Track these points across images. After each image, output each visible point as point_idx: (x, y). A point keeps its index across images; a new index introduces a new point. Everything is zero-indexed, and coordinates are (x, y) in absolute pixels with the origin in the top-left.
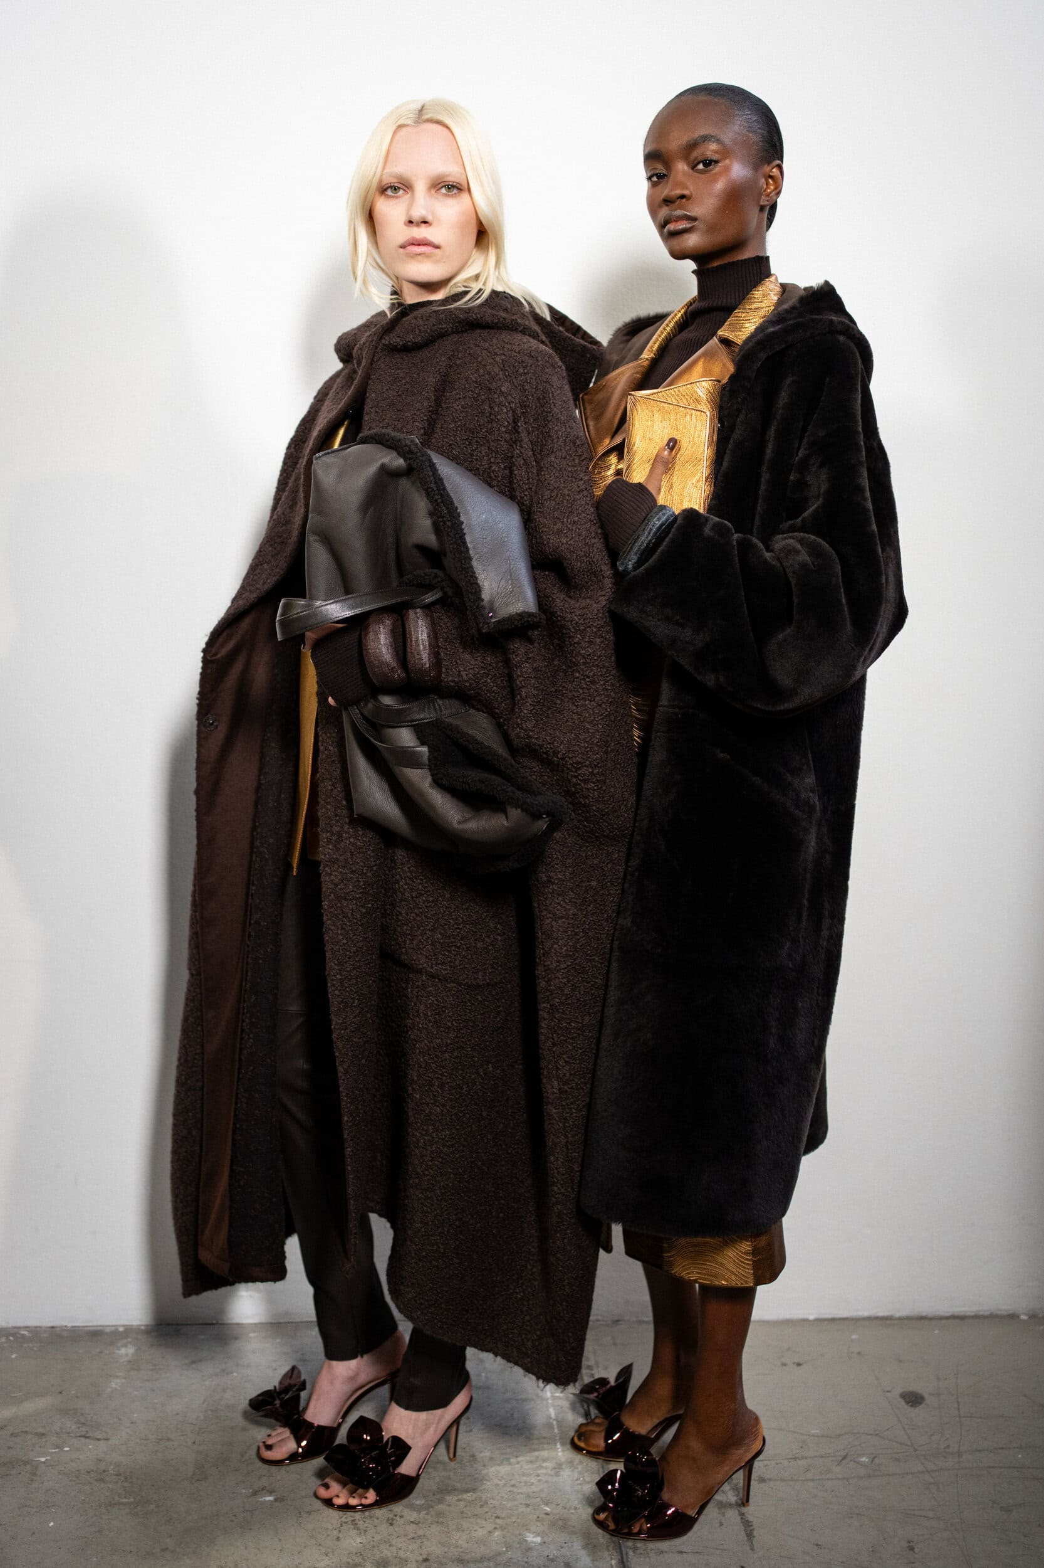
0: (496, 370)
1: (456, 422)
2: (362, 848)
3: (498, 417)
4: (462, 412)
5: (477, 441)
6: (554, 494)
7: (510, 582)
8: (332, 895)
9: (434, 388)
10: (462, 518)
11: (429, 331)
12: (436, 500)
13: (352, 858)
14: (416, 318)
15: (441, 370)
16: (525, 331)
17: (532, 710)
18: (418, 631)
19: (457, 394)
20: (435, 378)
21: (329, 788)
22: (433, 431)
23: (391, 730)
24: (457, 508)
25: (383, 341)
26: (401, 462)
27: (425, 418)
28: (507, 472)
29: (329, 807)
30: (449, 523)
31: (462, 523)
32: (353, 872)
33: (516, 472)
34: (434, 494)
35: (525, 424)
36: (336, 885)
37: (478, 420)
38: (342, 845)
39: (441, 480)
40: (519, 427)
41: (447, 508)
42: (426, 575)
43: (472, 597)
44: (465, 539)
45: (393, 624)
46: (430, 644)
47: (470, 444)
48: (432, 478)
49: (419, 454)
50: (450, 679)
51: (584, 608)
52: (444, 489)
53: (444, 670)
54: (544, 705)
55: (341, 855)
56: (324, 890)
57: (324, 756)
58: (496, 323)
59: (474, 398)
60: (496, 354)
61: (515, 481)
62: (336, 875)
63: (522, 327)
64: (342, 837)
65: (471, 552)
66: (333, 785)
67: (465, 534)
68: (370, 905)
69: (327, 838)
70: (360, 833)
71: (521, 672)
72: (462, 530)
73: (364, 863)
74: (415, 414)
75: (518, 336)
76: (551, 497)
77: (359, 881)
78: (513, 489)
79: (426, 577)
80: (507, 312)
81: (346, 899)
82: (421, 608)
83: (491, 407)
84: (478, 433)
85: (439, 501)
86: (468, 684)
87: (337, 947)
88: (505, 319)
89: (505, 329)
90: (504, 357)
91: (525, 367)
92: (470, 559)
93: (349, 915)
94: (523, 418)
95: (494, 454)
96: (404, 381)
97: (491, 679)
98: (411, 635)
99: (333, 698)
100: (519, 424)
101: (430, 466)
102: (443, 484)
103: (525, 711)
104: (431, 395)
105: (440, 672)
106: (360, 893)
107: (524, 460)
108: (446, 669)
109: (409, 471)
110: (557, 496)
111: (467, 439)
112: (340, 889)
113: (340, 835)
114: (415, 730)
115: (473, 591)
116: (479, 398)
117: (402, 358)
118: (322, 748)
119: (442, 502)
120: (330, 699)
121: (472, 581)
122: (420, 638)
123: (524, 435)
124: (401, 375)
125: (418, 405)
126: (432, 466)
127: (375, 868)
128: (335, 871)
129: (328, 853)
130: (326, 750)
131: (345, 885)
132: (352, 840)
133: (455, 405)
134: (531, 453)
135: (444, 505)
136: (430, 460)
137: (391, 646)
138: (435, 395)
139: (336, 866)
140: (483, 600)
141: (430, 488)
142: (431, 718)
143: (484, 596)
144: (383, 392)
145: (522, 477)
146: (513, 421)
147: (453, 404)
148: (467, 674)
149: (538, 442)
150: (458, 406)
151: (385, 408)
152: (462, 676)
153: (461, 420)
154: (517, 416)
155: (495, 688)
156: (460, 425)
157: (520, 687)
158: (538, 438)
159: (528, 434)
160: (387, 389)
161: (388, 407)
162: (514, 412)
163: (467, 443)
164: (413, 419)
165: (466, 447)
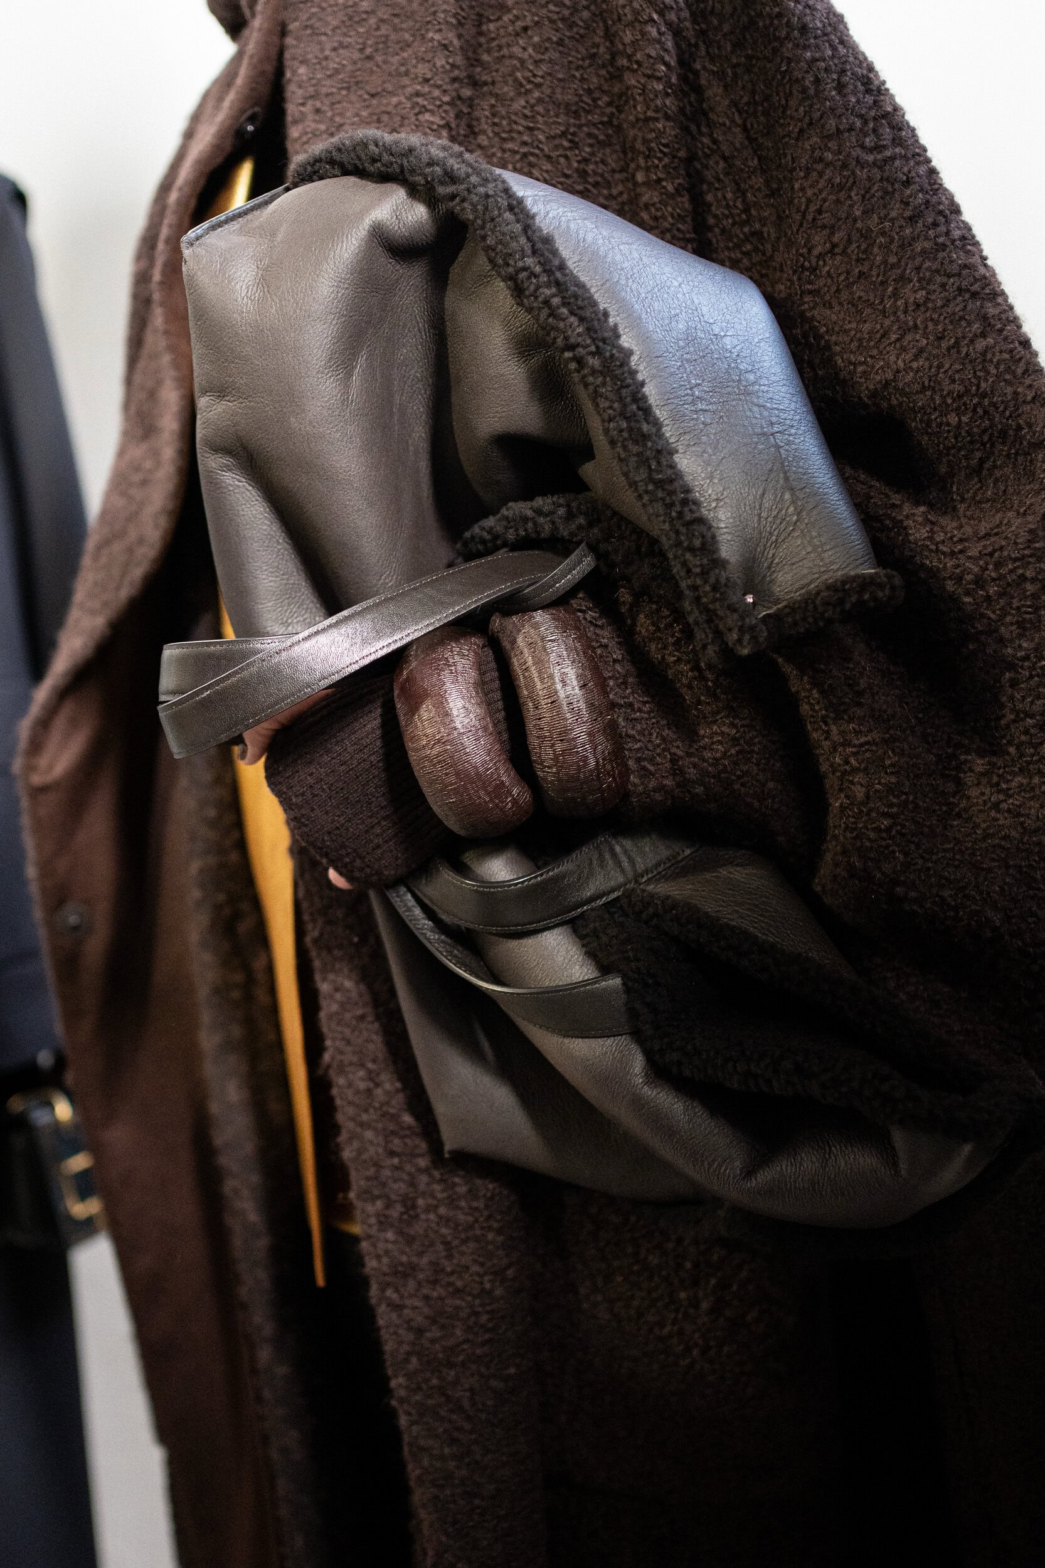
2: (471, 1227)
3: (639, 56)
5: (589, 135)
7: (787, 496)
8: (414, 1360)
9: (455, 15)
10: (626, 341)
12: (546, 302)
13: (449, 1257)
17: (888, 829)
18: (551, 677)
19: (517, 18)
21: (362, 1086)
23: (513, 944)
24: (606, 314)
27: (446, 99)
28: (685, 200)
29: (369, 1134)
30: (594, 362)
31: (630, 353)
32: (458, 1292)
33: (709, 198)
34: (538, 288)
35: (712, 60)
36: (420, 1332)
37: (582, 80)
38: (418, 1229)
39: (548, 240)
41: (582, 319)
42: (539, 512)
43: (693, 561)
44: (644, 398)
45: (480, 667)
46: (591, 706)
47: (575, 145)
48: (523, 240)
49: (474, 179)
50: (652, 784)
51: (987, 535)
52: (562, 267)
53: (631, 763)
54: (917, 806)
55: (420, 1254)
56: (388, 1347)
57: (335, 1007)
59: (563, 19)
62: (415, 1308)
64: (414, 1207)
65: (668, 432)
66: (371, 1076)
67: (643, 384)
68: (512, 1371)
69: (378, 1215)
70: (462, 1189)
71: (842, 733)
72: (633, 373)
73: (482, 1264)
74: (418, 94)
76: (834, 246)
77: (476, 1314)
79: (541, 520)
81: (451, 1365)
82: (544, 607)
85: (556, 301)
86: (699, 790)
87: (448, 1492)
92: (672, 452)
93: (466, 1404)
95: (642, 161)
96: (373, 21)
97: (757, 765)
98: (531, 686)
99: (337, 869)
101: (511, 208)
102: (555, 252)
103: (872, 835)
105: (626, 772)
106: (484, 1343)
107: (725, 159)
108: (638, 760)
109: (446, 237)
110: (849, 241)
111: (563, 134)
112: (433, 1341)
113: (409, 1204)
114: (575, 931)
115: (697, 543)
116: (576, 19)
118: (324, 987)
119: (564, 304)
120: (332, 874)
121: (688, 517)
122: (562, 694)
125: (423, 69)
126: (516, 206)
127: (510, 1273)
128: (411, 1296)
129: (387, 1252)
130: (337, 990)
131: (443, 1327)
132: (442, 1211)
133: (516, 50)
134: (739, 138)
135: (572, 313)
136: (507, 191)
137: (485, 729)
138: (460, 36)
139: (411, 1284)
140: (722, 564)
141: (524, 269)
142: (613, 890)
143: (728, 549)
144: (326, 58)
145: (728, 206)
146: (681, 62)
147: (509, 45)
148: (695, 766)
149: (756, 103)
150: (524, 49)
151: (338, 98)
152: (682, 773)
153: (538, 86)
154: (690, 45)
155: (771, 785)
156: (540, 101)
157: (844, 773)
158: (753, 92)
159: (726, 87)
160: (334, 49)
161: (344, 92)
162: (677, 33)
163: (566, 144)
164: (413, 108)
165: (566, 157)
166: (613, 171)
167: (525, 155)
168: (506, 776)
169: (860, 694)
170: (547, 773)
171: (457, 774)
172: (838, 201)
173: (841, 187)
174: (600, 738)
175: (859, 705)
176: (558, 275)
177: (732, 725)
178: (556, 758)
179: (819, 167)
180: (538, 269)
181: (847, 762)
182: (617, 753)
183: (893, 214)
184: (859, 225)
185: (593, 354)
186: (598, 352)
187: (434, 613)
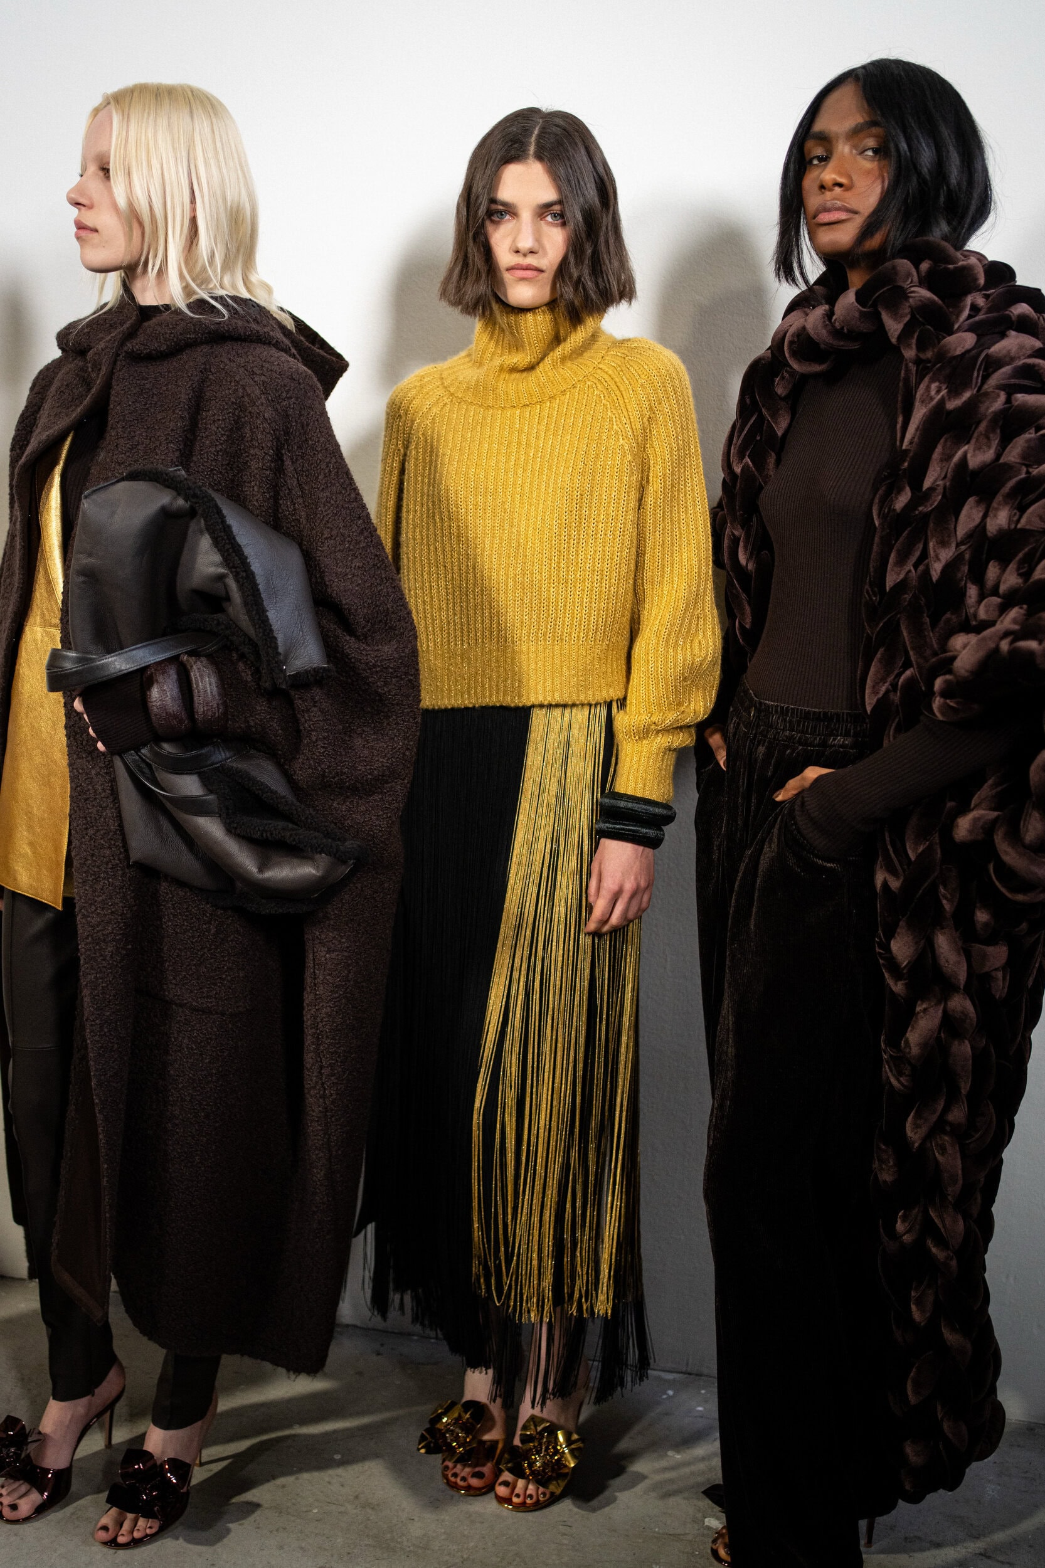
0: (258, 392)
1: (216, 445)
2: (121, 888)
3: (262, 444)
4: (223, 435)
5: (238, 467)
6: (334, 533)
8: (90, 938)
9: (188, 405)
11: (175, 340)
13: (110, 899)
14: (160, 325)
15: (194, 385)
16: (277, 346)
19: (216, 414)
20: (188, 394)
21: (84, 826)
22: (191, 454)
23: (169, 777)
25: (125, 348)
26: (181, 502)
27: (181, 439)
28: (272, 501)
29: (84, 846)
32: (112, 913)
33: (281, 502)
35: (289, 451)
36: (94, 927)
37: (238, 444)
38: (100, 885)
40: (282, 454)
41: (240, 559)
43: (269, 651)
46: (219, 694)
47: (231, 469)
48: (221, 526)
50: (237, 725)
52: (234, 538)
55: (98, 896)
56: (80, 932)
58: (249, 335)
59: (234, 420)
60: (254, 373)
61: (280, 511)
62: (93, 917)
63: (275, 341)
64: (99, 877)
65: (265, 603)
67: (258, 585)
68: (130, 947)
69: (83, 879)
71: (309, 716)
72: (256, 581)
73: (124, 903)
74: (169, 434)
75: (273, 351)
76: (331, 536)
77: (118, 922)
78: (279, 518)
80: (258, 323)
81: (104, 941)
82: (204, 657)
83: (253, 433)
84: (239, 457)
86: (254, 730)
87: (96, 991)
88: (258, 331)
89: (257, 343)
90: (263, 378)
91: (288, 392)
92: (266, 612)
93: (108, 957)
94: (286, 447)
95: (257, 482)
96: (151, 393)
97: (276, 723)
98: (196, 685)
99: (103, 743)
100: (283, 452)
102: (232, 532)
104: (186, 413)
105: (228, 720)
106: (120, 934)
107: (289, 489)
108: (233, 716)
109: (192, 513)
110: (337, 536)
111: (227, 463)
112: (98, 931)
113: (97, 875)
114: (201, 777)
115: (271, 645)
116: (238, 420)
117: (147, 367)
119: (234, 551)
120: (100, 745)
121: (271, 635)
123: (288, 462)
124: (148, 386)
125: (172, 425)
127: (135, 908)
128: (92, 912)
129: (84, 894)
131: (104, 926)
132: (110, 880)
133: (213, 427)
134: (296, 482)
138: (189, 413)
139: (93, 907)
140: (278, 654)
142: (216, 763)
143: (281, 650)
144: (130, 405)
145: (287, 507)
146: (277, 449)
147: (211, 425)
148: (253, 720)
149: (303, 471)
150: (218, 428)
151: (133, 423)
152: (248, 722)
153: (221, 444)
154: (281, 443)
155: (280, 731)
156: (221, 450)
157: (308, 731)
158: (303, 467)
159: (293, 462)
160: (133, 402)
161: (136, 422)
162: (278, 439)
163: (229, 468)
164: (167, 439)
165: (227, 473)
166: (245, 482)
167: (212, 470)
168: (184, 715)
169: (315, 702)
170: (199, 717)
171: (167, 713)
172: (335, 520)
173: (336, 514)
174: (221, 707)
175: (315, 706)
176: (233, 541)
177: (268, 707)
178: (204, 712)
179: (329, 505)
180: (225, 537)
181: (310, 727)
182: (225, 713)
183: (353, 530)
184: (341, 530)
185: (243, 571)
186: (245, 571)
187: (166, 652)
